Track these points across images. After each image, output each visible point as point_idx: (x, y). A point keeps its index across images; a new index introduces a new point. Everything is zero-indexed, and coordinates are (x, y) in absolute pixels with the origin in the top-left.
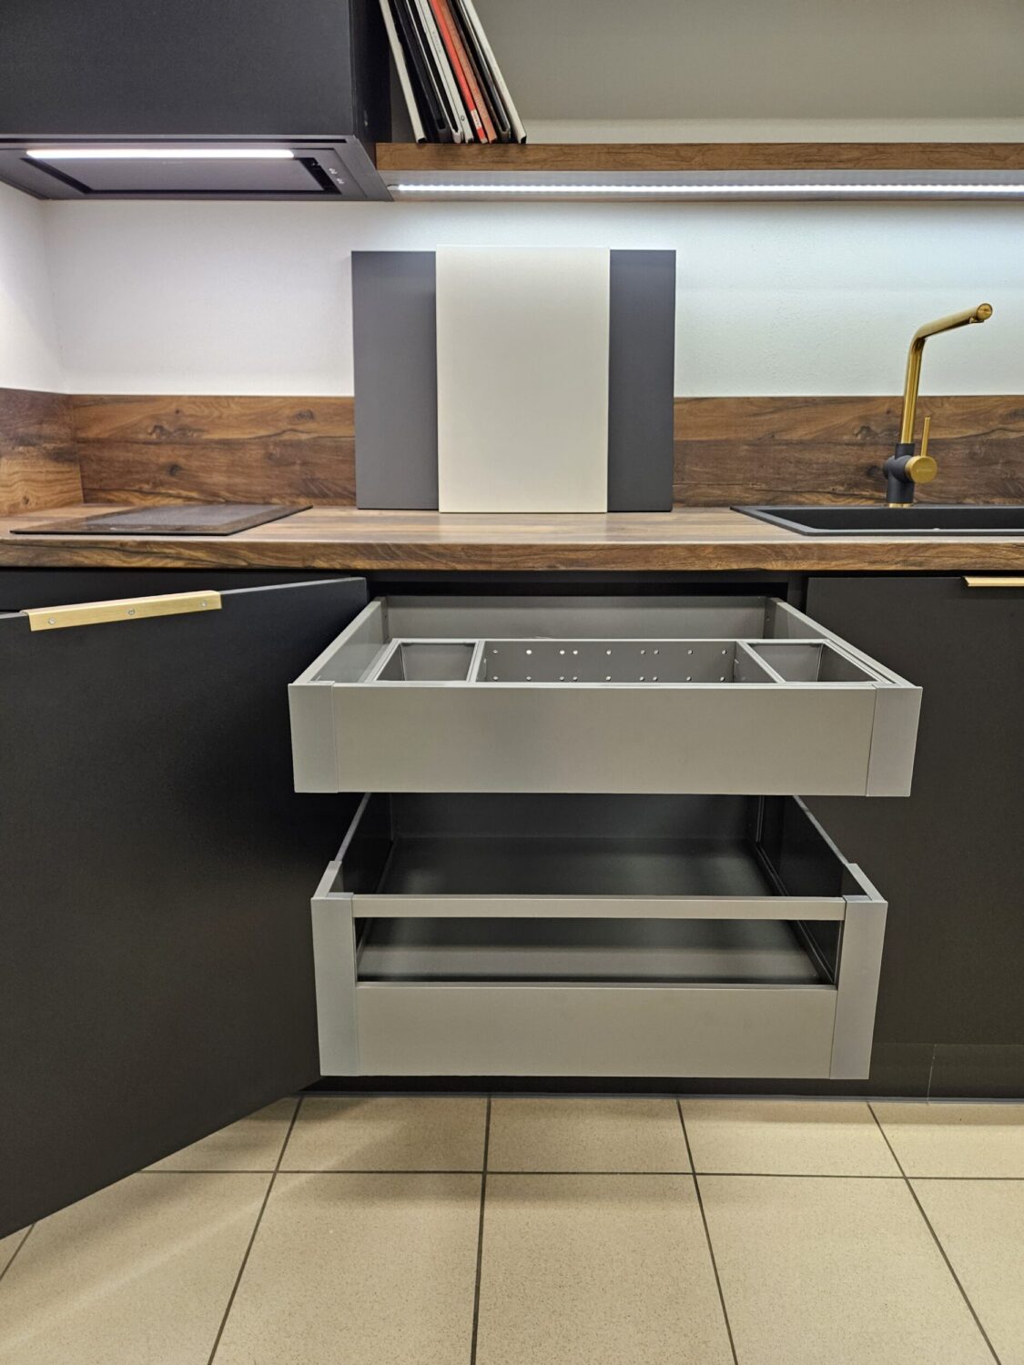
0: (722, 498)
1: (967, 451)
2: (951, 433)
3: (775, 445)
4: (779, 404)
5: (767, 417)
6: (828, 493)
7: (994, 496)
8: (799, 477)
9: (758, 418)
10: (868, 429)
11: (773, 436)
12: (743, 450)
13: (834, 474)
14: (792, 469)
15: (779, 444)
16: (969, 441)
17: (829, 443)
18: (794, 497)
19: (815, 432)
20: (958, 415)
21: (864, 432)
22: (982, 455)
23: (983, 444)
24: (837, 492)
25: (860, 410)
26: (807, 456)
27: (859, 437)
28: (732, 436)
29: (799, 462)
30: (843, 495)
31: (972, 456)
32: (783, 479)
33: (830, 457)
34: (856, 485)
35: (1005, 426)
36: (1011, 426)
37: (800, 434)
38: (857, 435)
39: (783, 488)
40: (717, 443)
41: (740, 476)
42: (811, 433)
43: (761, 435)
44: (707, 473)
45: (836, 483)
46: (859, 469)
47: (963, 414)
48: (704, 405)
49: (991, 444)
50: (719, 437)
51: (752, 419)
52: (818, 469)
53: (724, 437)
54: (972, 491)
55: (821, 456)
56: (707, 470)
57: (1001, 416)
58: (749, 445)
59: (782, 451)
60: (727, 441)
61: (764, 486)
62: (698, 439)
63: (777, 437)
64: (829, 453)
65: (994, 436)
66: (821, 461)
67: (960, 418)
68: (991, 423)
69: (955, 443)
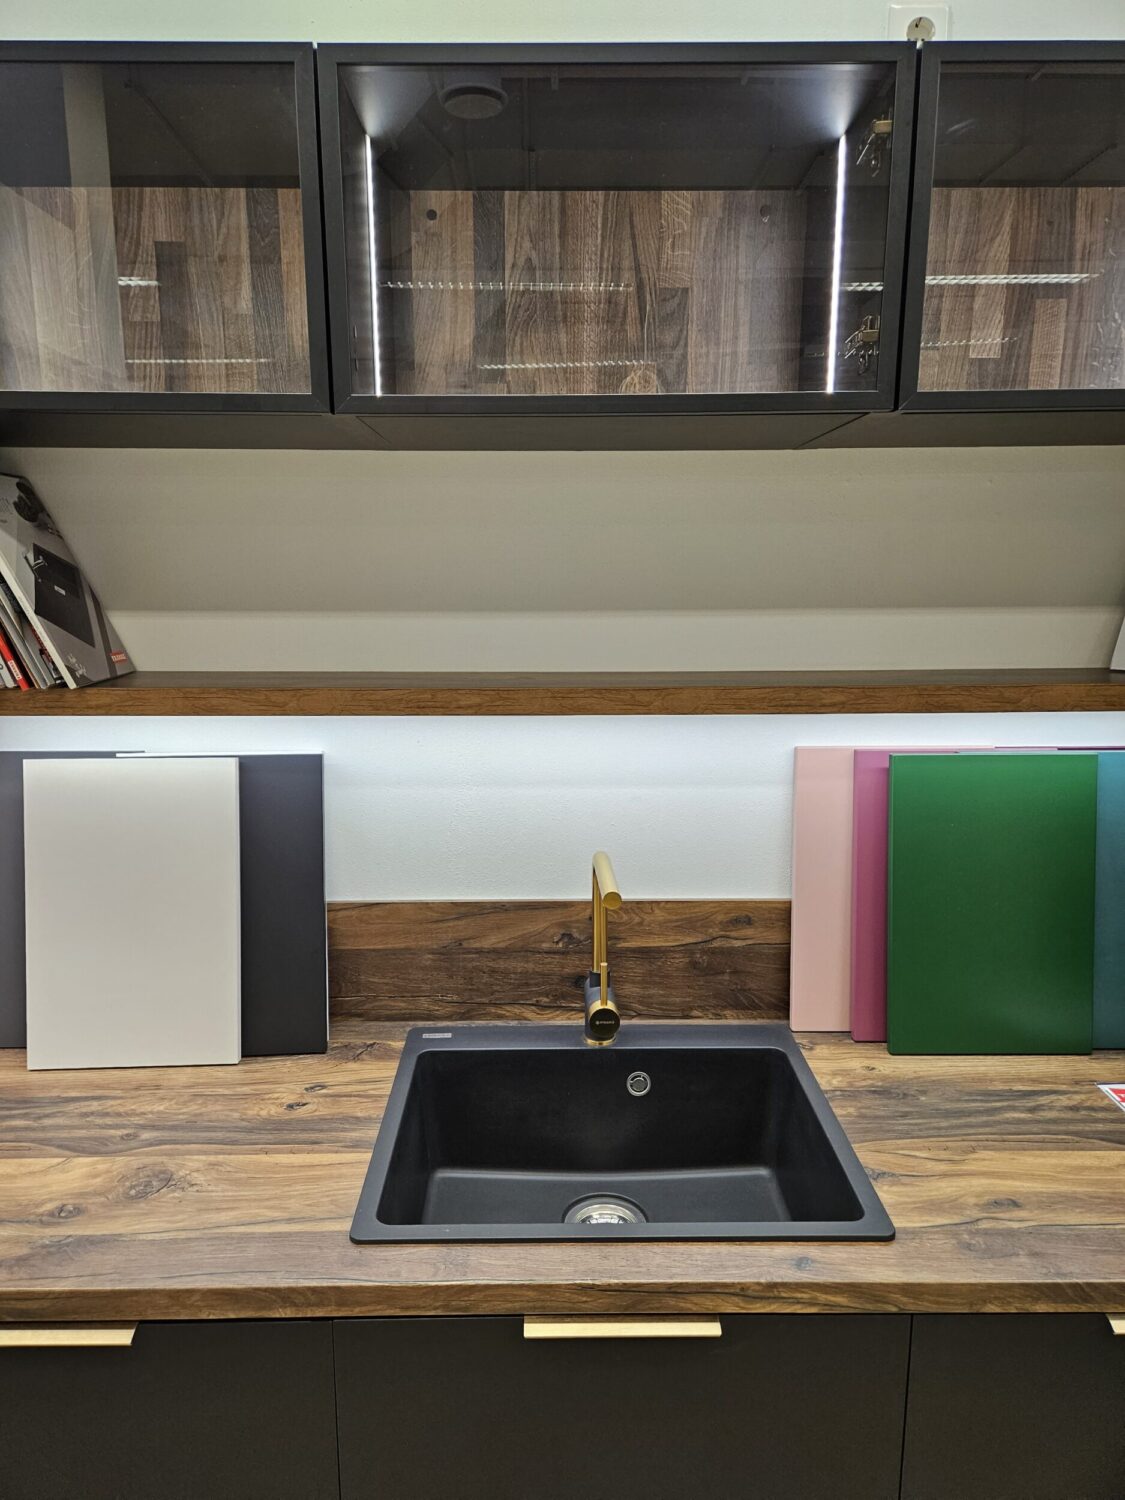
0: (408, 1011)
1: (687, 960)
2: (667, 941)
3: (463, 953)
4: (463, 910)
5: (451, 924)
6: (532, 1005)
7: (724, 1008)
8: (495, 988)
9: (441, 925)
10: (570, 936)
11: (461, 944)
12: (427, 959)
13: (536, 985)
14: (486, 979)
15: (469, 953)
16: (687, 949)
17: (527, 951)
18: (493, 1010)
19: (509, 940)
20: (671, 921)
21: (566, 940)
22: (705, 964)
23: (704, 952)
24: (542, 1003)
25: (558, 916)
26: (502, 965)
27: (560, 945)
28: (412, 944)
29: (493, 971)
30: (550, 1007)
31: (694, 965)
32: (478, 990)
33: (530, 966)
34: (563, 996)
35: (728, 933)
36: (733, 934)
37: (491, 941)
38: (557, 943)
39: (479, 1000)
40: (394, 952)
41: (425, 987)
42: (504, 941)
43: (446, 943)
44: (387, 984)
45: (540, 994)
46: (564, 979)
47: (677, 921)
48: (375, 911)
49: (713, 952)
50: (397, 946)
51: (435, 926)
52: (516, 980)
53: (403, 946)
54: (699, 1003)
55: (518, 965)
56: (385, 981)
57: (721, 923)
58: (433, 953)
59: (473, 960)
60: (407, 949)
61: (455, 998)
62: (372, 947)
63: (465, 945)
64: (527, 962)
65: (716, 944)
66: (519, 970)
67: (674, 924)
68: (711, 930)
69: (672, 951)
